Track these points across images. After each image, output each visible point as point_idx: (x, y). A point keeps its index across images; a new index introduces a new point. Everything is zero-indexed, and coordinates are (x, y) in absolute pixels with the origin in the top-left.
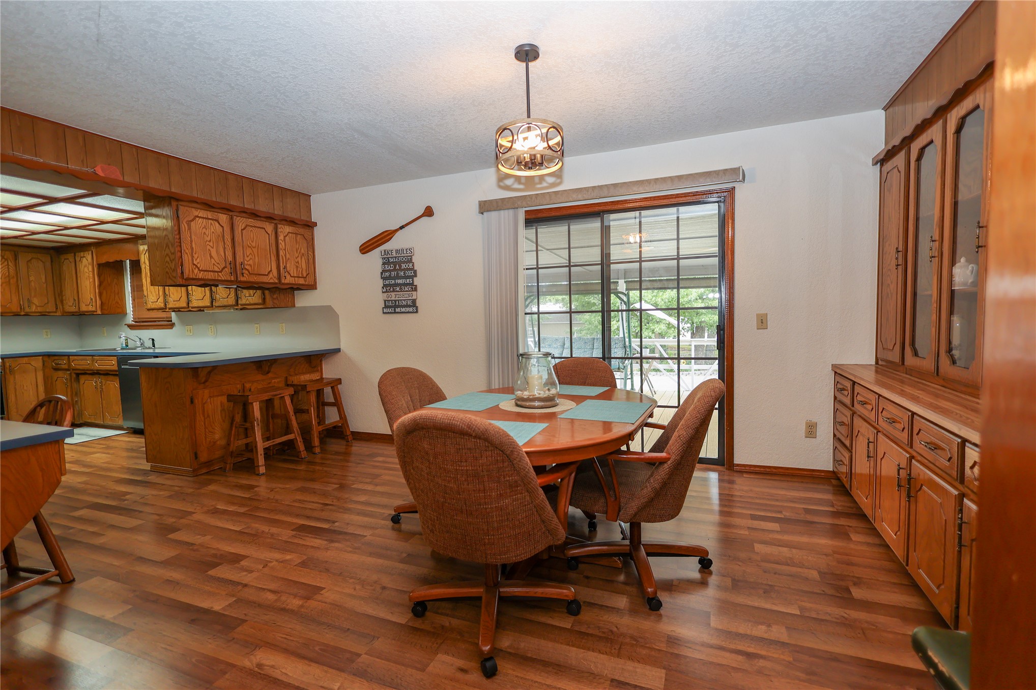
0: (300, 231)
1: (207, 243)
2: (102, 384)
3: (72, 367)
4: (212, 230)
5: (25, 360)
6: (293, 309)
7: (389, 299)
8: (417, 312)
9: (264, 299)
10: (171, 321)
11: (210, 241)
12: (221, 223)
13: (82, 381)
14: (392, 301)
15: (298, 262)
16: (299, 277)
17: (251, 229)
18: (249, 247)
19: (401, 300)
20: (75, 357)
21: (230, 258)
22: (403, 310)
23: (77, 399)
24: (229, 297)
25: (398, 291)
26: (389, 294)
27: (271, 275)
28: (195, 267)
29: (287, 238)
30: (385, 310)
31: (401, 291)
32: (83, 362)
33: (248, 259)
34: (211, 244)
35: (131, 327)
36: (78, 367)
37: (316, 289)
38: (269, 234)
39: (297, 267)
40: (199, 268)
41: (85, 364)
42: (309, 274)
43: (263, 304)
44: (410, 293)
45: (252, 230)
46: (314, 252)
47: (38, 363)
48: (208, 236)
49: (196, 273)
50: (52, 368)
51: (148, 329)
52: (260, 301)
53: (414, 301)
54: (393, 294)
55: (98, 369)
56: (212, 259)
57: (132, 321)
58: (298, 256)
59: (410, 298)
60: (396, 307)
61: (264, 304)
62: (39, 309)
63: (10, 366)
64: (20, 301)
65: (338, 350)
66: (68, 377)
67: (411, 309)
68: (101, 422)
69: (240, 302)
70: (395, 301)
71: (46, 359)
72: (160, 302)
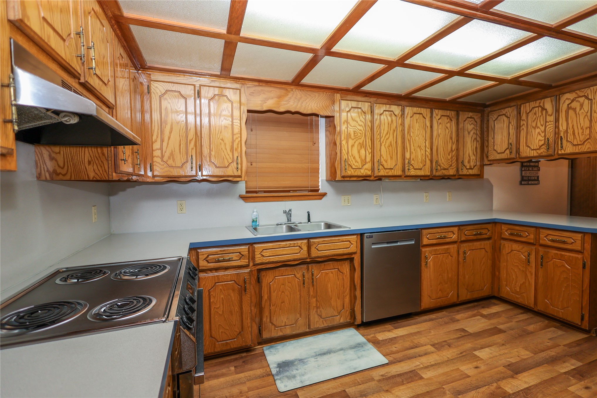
3: (257, 262)
7: (526, 175)
8: (539, 184)
14: (527, 176)
19: (532, 176)
20: (270, 244)
22: (533, 182)
25: (531, 171)
26: (526, 172)
30: (523, 183)
31: (532, 171)
32: (285, 251)
36: (273, 259)
41: (289, 252)
44: (537, 172)
53: (538, 177)
54: (528, 172)
55: (320, 255)
57: (246, 192)
59: (536, 175)
60: (529, 180)
67: (536, 182)
70: (529, 177)
72: (366, 169)
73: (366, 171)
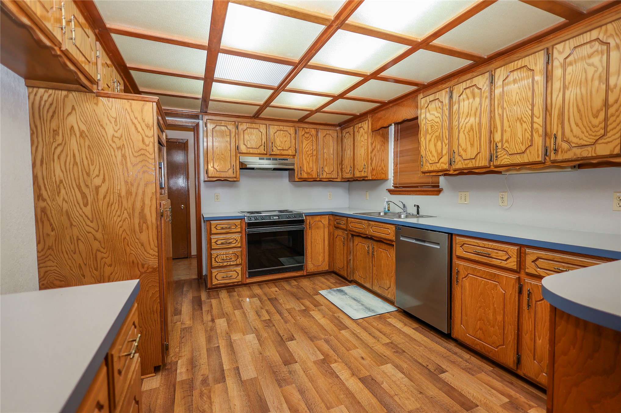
2: (374, 250)
3: (349, 229)
5: (318, 218)
10: (438, 186)
13: (356, 242)
20: (353, 219)
23: (350, 258)
32: (358, 226)
35: (391, 192)
36: (354, 229)
41: (360, 227)
47: (325, 221)
50: (334, 226)
51: (410, 195)
55: (373, 235)
57: (393, 186)
62: (328, 176)
63: (310, 223)
64: (317, 170)
66: (346, 237)
68: (368, 285)
71: (331, 218)
72: (442, 163)
73: (442, 165)
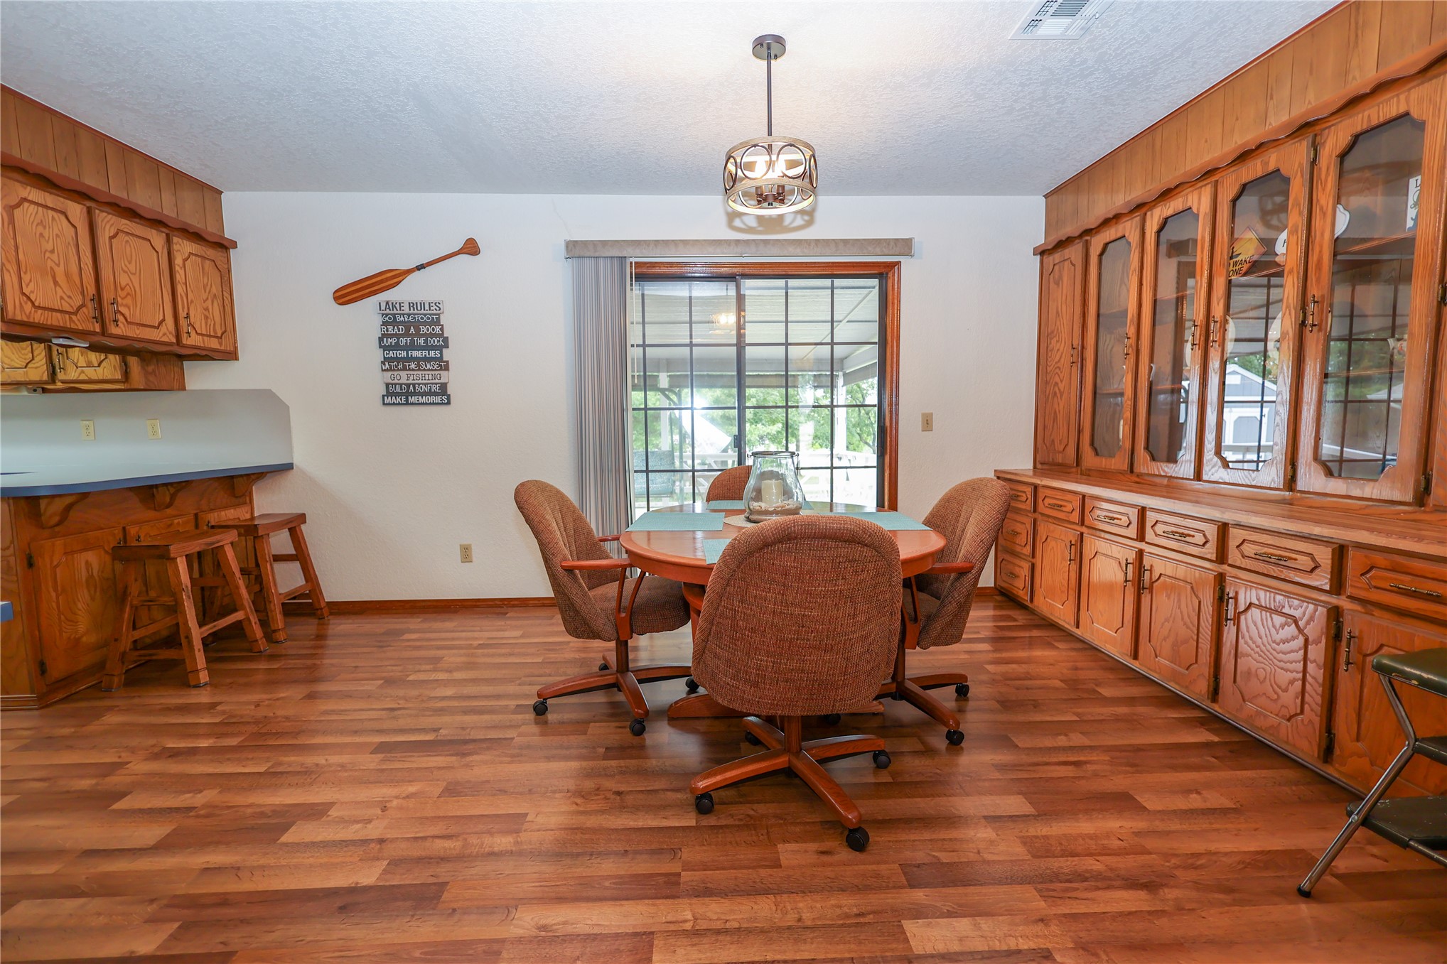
0: (208, 253)
1: (48, 255)
4: (56, 231)
6: (182, 393)
7: (396, 381)
8: (449, 403)
9: (126, 374)
11: (52, 252)
12: (71, 220)
14: (401, 385)
15: (207, 309)
16: (209, 336)
17: (127, 238)
18: (124, 272)
19: (419, 384)
21: (91, 290)
22: (424, 399)
24: (30, 365)
25: (413, 370)
26: (396, 373)
27: (163, 329)
28: (25, 298)
29: (188, 263)
30: (386, 400)
31: (419, 370)
33: (122, 294)
34: (55, 257)
37: (236, 359)
38: (157, 252)
39: (206, 318)
40: (33, 303)
42: (225, 331)
43: (124, 382)
44: (437, 372)
45: (127, 241)
46: (231, 294)
48: (48, 242)
49: (28, 313)
52: (118, 376)
53: (444, 387)
54: (403, 374)
56: (58, 288)
58: (207, 299)
59: (437, 381)
60: (408, 394)
61: (125, 384)
65: (290, 467)
67: (438, 399)
69: (61, 376)
70: (408, 385)
